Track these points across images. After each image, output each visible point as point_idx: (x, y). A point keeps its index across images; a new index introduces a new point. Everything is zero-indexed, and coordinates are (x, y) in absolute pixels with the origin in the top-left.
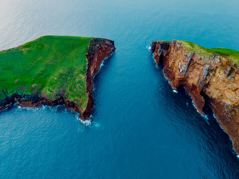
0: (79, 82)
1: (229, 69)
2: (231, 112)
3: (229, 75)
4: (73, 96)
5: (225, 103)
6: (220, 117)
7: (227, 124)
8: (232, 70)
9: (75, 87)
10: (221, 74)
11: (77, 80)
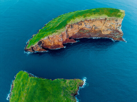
0: (70, 83)
1: (71, 26)
2: (79, 34)
3: (72, 28)
4: (75, 88)
5: (75, 34)
6: (78, 37)
7: (81, 36)
8: (72, 26)
9: (72, 86)
10: (70, 30)
11: (69, 85)
